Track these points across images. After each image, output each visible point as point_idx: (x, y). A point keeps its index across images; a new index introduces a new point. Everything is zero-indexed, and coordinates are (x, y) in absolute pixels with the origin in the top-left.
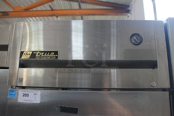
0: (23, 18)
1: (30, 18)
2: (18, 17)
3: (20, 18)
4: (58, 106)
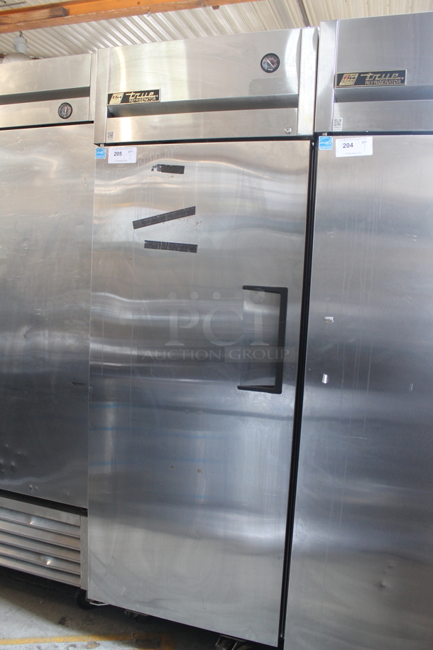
0: (114, 20)
1: (125, 20)
2: (97, 19)
3: (104, 22)
4: (159, 165)
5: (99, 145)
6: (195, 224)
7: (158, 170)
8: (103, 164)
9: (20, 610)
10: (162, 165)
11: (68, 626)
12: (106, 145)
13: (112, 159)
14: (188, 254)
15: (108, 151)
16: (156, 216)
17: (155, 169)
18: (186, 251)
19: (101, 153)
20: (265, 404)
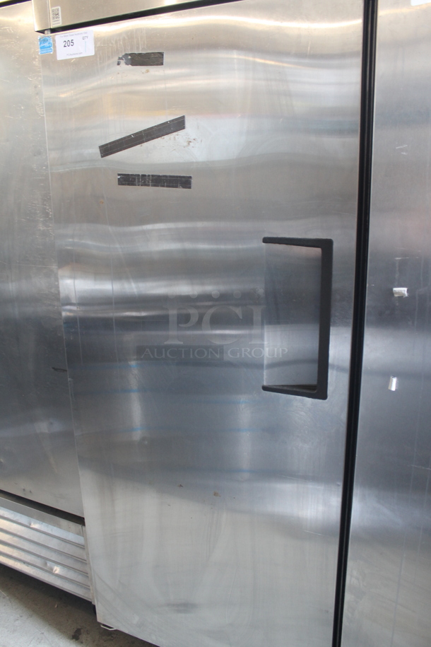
4: (126, 55)
5: (42, 32)
6: (186, 144)
7: (127, 64)
8: (49, 61)
9: (31, 616)
10: (130, 55)
11: (82, 643)
12: (53, 31)
13: (63, 54)
14: (180, 191)
15: (54, 41)
16: (130, 136)
17: (123, 62)
18: (176, 187)
19: (46, 44)
20: (302, 413)
